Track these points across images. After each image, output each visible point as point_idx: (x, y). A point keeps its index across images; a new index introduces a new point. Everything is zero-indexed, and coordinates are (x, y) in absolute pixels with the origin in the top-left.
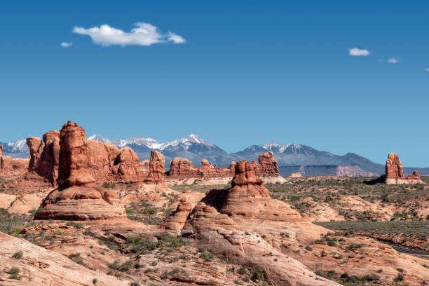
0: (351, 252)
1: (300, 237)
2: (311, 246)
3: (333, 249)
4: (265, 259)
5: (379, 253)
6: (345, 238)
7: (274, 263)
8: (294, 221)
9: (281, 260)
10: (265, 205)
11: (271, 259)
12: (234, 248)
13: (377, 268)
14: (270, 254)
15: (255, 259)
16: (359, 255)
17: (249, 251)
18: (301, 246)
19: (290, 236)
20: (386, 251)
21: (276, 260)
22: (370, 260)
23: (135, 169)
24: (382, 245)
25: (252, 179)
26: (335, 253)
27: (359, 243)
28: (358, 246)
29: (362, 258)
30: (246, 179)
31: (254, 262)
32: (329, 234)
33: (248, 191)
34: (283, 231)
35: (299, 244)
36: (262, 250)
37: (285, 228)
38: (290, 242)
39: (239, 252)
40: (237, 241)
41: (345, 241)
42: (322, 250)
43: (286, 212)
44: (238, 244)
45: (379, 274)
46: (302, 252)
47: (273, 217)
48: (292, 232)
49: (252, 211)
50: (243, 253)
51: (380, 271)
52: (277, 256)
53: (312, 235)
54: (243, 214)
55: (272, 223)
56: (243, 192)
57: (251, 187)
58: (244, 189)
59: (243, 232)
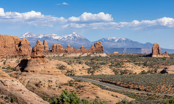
0: (79, 89)
1: (58, 82)
2: (61, 86)
3: (71, 88)
4: (18, 92)
5: (91, 90)
6: (78, 83)
7: (22, 94)
8: (57, 75)
9: (25, 93)
10: (45, 67)
11: (21, 92)
12: (5, 87)
13: (87, 96)
14: (21, 90)
15: (14, 92)
16: (81, 91)
17: (12, 89)
18: (56, 86)
19: (53, 81)
20: (94, 88)
21: (23, 93)
22: (85, 93)
23: (28, 49)
24: (94, 86)
25: (39, 55)
26: (71, 90)
27: (83, 85)
28: (82, 86)
29: (82, 92)
30: (36, 55)
31: (13, 93)
32: (71, 81)
33: (37, 60)
34: (50, 79)
35: (56, 85)
36: (18, 88)
37: (51, 78)
38: (52, 85)
39: (7, 89)
40: (7, 84)
41: (78, 84)
42: (66, 88)
43: (54, 70)
44: (7, 86)
45: (88, 99)
46: (56, 89)
47: (47, 73)
48: (54, 80)
49: (38, 70)
50: (8, 90)
51: (88, 98)
52: (24, 91)
53: (63, 81)
54: (34, 71)
55: (46, 75)
56: (34, 61)
57: (38, 58)
58: (35, 59)
59: (11, 80)
